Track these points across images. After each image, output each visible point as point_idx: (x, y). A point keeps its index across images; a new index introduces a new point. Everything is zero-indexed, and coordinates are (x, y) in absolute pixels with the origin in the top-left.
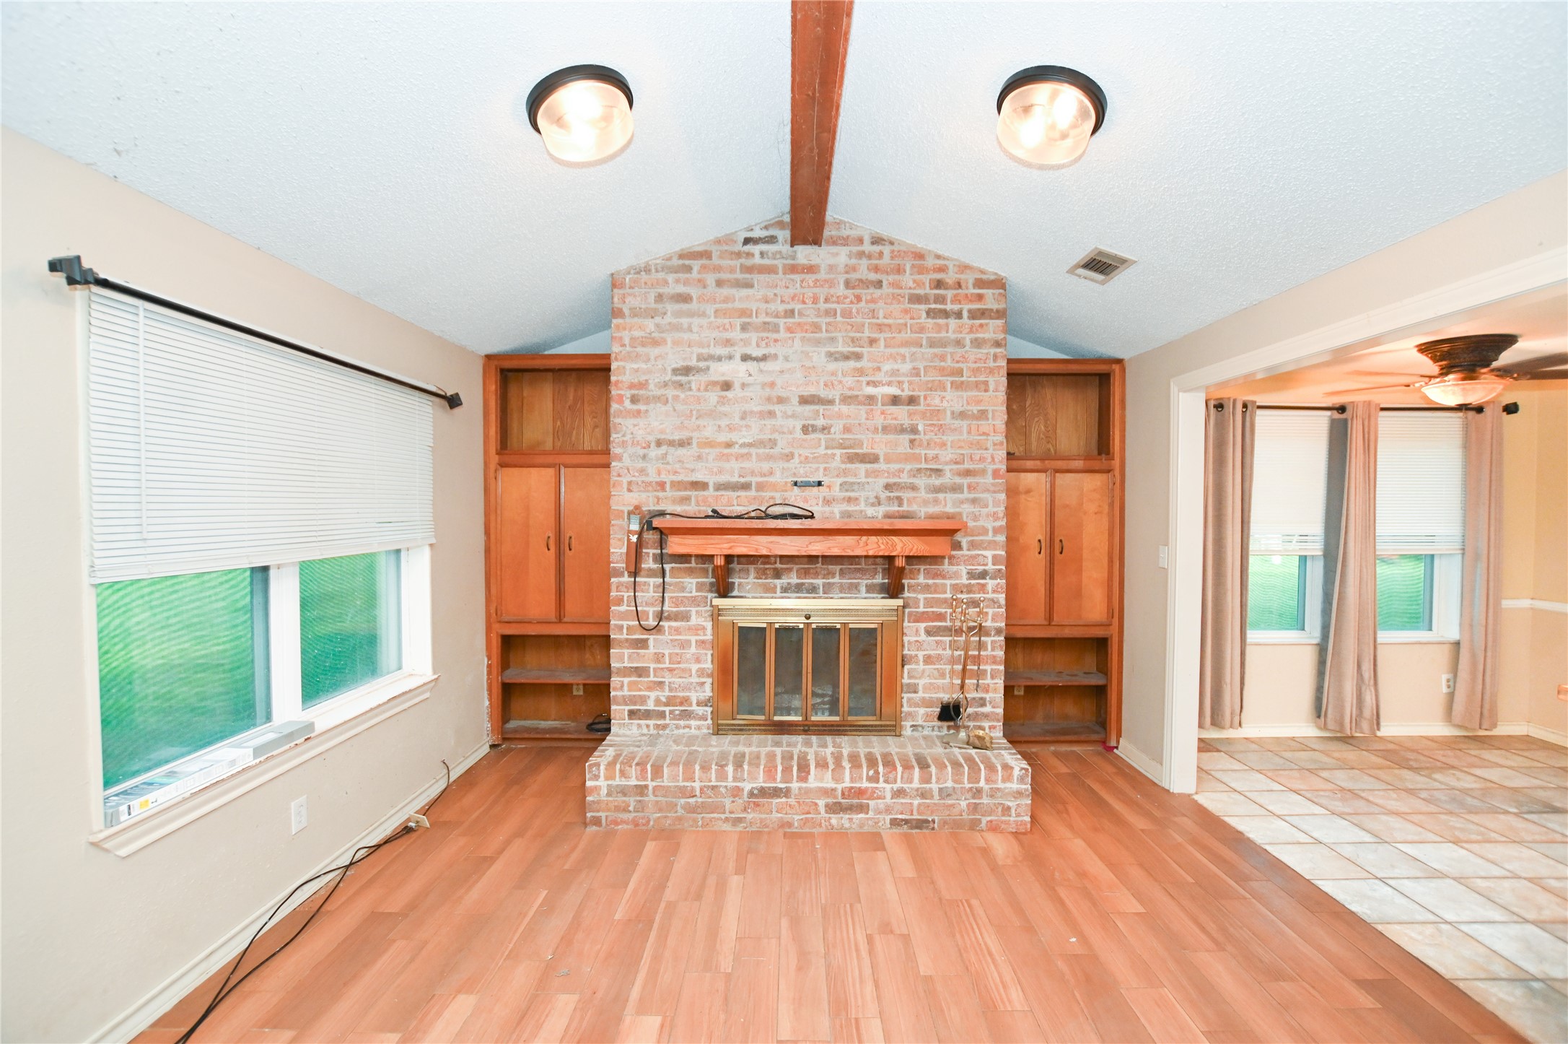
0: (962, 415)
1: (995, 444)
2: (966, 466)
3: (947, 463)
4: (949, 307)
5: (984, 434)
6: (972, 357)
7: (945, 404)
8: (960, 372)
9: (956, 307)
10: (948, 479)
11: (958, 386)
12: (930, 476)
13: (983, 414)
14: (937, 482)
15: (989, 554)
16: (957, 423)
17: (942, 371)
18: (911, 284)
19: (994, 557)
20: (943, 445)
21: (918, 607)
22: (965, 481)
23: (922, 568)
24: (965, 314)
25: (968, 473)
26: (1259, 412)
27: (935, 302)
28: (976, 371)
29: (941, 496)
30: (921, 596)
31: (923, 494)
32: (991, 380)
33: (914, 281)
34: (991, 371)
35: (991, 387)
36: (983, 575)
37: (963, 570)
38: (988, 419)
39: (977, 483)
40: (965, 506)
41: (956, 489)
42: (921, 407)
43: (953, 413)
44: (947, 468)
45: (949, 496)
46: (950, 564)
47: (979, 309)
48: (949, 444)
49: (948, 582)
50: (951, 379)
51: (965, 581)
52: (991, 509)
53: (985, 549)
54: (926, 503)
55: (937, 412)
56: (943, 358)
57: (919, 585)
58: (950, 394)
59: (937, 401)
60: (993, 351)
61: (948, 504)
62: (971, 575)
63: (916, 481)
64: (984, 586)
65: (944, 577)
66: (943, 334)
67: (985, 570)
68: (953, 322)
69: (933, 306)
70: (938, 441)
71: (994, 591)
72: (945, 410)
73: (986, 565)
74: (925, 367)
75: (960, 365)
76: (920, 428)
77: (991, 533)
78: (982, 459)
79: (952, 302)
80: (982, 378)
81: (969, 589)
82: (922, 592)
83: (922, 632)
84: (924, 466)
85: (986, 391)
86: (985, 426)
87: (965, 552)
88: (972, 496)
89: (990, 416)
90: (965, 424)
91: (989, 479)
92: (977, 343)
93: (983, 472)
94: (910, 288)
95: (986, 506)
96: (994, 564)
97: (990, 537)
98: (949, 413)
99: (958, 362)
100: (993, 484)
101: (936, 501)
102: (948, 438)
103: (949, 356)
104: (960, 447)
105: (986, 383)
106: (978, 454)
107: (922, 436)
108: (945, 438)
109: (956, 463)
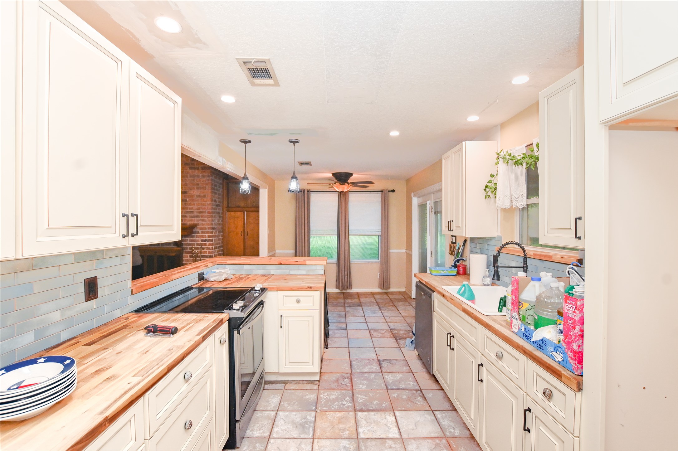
0: (199, 196)
1: (208, 204)
2: (200, 210)
3: (195, 209)
4: (195, 166)
5: (205, 201)
6: (202, 180)
7: (194, 193)
8: (198, 184)
9: (197, 166)
10: (195, 214)
11: (198, 188)
12: (190, 213)
13: (205, 196)
14: (192, 215)
15: (207, 235)
16: (198, 198)
17: (193, 184)
18: (185, 160)
19: (208, 236)
20: (194, 204)
21: (187, 250)
22: (200, 215)
23: (188, 239)
24: (200, 168)
25: (201, 212)
26: (311, 193)
27: (192, 165)
28: (203, 184)
29: (193, 219)
30: (188, 247)
31: (188, 218)
32: (207, 187)
33: (186, 159)
34: (207, 184)
35: (207, 188)
36: (205, 241)
37: (200, 239)
38: (206, 197)
39: (204, 215)
40: (200, 222)
41: (197, 217)
42: (188, 194)
43: (196, 196)
44: (195, 211)
45: (195, 219)
46: (196, 238)
47: (204, 167)
48: (195, 204)
49: (196, 243)
50: (196, 186)
51: (200, 242)
52: (207, 222)
53: (206, 233)
54: (189, 221)
55: (192, 196)
56: (194, 180)
57: (188, 243)
58: (196, 191)
59: (192, 192)
60: (207, 178)
61: (195, 221)
62: (202, 241)
63: (186, 215)
64: (206, 244)
65: (195, 241)
66: (194, 174)
67: (206, 239)
68: (196, 171)
69: (191, 166)
70: (192, 203)
71: (208, 245)
72: (194, 195)
73: (206, 238)
74: (189, 183)
75: (199, 182)
76: (188, 200)
77: (207, 229)
78: (205, 209)
79: (196, 165)
80: (204, 186)
81: (201, 245)
82: (188, 245)
83: (189, 257)
84: (188, 210)
85: (206, 189)
86: (205, 199)
87: (200, 234)
88: (202, 219)
89: (207, 196)
90: (200, 199)
91: (207, 214)
92: (203, 176)
93: (205, 212)
94: (185, 161)
95: (206, 221)
96: (208, 238)
97: (207, 230)
98: (195, 196)
99: (198, 181)
100: (207, 215)
101: (192, 220)
102: (195, 203)
103: (195, 180)
104: (199, 205)
105: (206, 187)
106: (204, 207)
107: (188, 202)
108: (194, 202)
109: (198, 209)
